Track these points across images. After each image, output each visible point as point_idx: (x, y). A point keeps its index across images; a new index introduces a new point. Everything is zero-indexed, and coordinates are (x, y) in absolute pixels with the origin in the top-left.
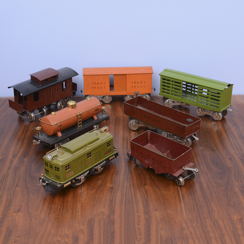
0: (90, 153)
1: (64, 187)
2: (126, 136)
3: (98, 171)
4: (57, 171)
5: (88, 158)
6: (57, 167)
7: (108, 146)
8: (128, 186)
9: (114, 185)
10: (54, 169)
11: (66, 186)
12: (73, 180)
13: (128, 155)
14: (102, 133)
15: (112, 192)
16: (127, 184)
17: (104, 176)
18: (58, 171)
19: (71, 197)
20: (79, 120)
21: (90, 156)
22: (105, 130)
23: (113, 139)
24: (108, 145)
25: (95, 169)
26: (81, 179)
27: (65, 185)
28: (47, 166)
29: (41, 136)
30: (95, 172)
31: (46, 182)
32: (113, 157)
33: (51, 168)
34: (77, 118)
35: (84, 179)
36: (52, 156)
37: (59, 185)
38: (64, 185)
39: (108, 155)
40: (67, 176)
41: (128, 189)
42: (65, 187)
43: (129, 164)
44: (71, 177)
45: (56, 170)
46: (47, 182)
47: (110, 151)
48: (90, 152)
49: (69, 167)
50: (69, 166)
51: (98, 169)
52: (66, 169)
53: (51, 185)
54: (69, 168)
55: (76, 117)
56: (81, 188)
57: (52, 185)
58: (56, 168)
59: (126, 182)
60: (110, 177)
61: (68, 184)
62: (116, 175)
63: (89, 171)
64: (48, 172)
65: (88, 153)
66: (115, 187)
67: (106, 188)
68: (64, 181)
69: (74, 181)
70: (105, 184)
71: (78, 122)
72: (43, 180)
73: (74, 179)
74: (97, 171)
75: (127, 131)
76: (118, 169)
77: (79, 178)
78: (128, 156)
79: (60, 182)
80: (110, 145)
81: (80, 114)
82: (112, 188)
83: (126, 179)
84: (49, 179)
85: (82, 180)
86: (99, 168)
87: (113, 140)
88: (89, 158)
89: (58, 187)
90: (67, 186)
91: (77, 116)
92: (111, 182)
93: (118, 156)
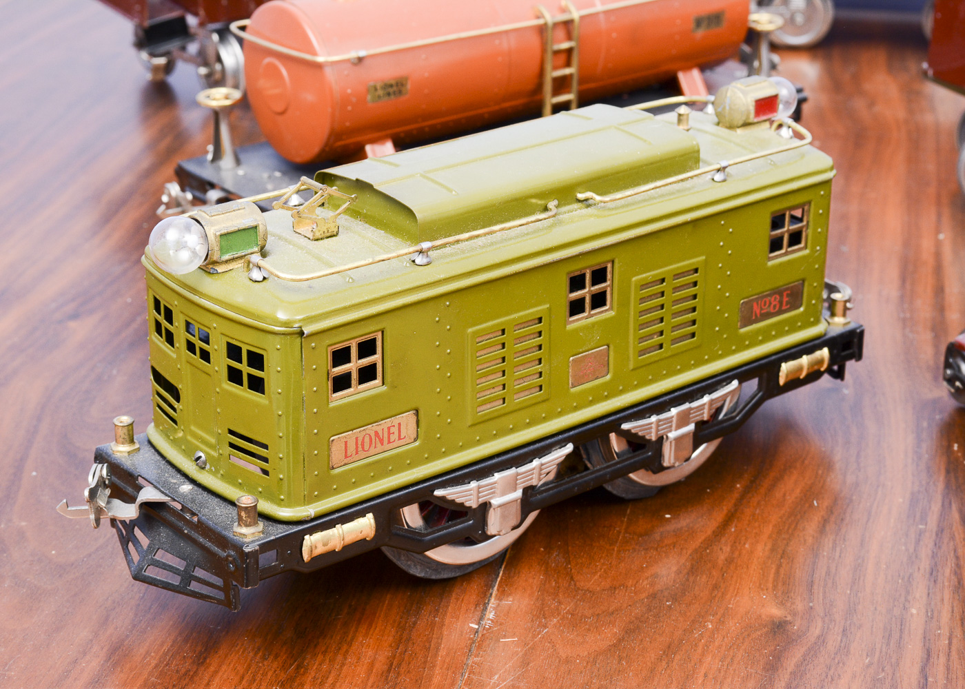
0: (600, 275)
1: (306, 557)
2: (927, 245)
3: (662, 469)
4: (243, 392)
5: (572, 313)
6: (247, 342)
7: (776, 245)
8: (945, 631)
9: (800, 606)
10: (221, 361)
11: (320, 550)
12: (407, 501)
13: (947, 365)
14: (731, 127)
15: (772, 667)
16: (931, 616)
17: (719, 516)
18: (257, 385)
19: (372, 664)
20: (555, 68)
21: (599, 300)
22: (766, 105)
23: (827, 183)
24: (781, 239)
25: (636, 443)
26: (485, 507)
27: (315, 544)
28: (170, 339)
29: (238, 161)
30: (634, 468)
31: (139, 488)
32: (811, 365)
33: (196, 359)
34: (544, 50)
35: (516, 510)
36: (213, 231)
37: (250, 535)
38: (298, 539)
39: (767, 336)
40: (337, 454)
41: (942, 659)
42: (315, 559)
43: (950, 447)
44: (382, 469)
45: (235, 376)
46: (149, 494)
47: (791, 296)
48: (596, 262)
49: (372, 367)
50: (367, 348)
51: (660, 440)
52: (341, 383)
53: (181, 524)
54: (367, 374)
55: (535, 41)
56: (484, 596)
57: (189, 523)
58: (234, 352)
59: (920, 590)
60: (768, 529)
61: (349, 539)
62: (825, 521)
63: (569, 448)
64: (176, 395)
65: (575, 268)
66: (816, 630)
67: (721, 622)
68: (309, 499)
69: (412, 516)
70: (716, 587)
71: (548, 87)
72: (116, 469)
73: (421, 494)
74: (655, 465)
75: (939, 215)
76: (850, 479)
77: (466, 494)
78: (950, 381)
79: (265, 506)
80: (795, 238)
81: (568, 24)
82: (778, 628)
83: (925, 564)
84: (179, 471)
85: (494, 523)
86: (678, 440)
87: (828, 196)
88: (580, 321)
89: (238, 548)
90: (332, 553)
91: (542, 30)
92: (777, 572)
93: (858, 356)
